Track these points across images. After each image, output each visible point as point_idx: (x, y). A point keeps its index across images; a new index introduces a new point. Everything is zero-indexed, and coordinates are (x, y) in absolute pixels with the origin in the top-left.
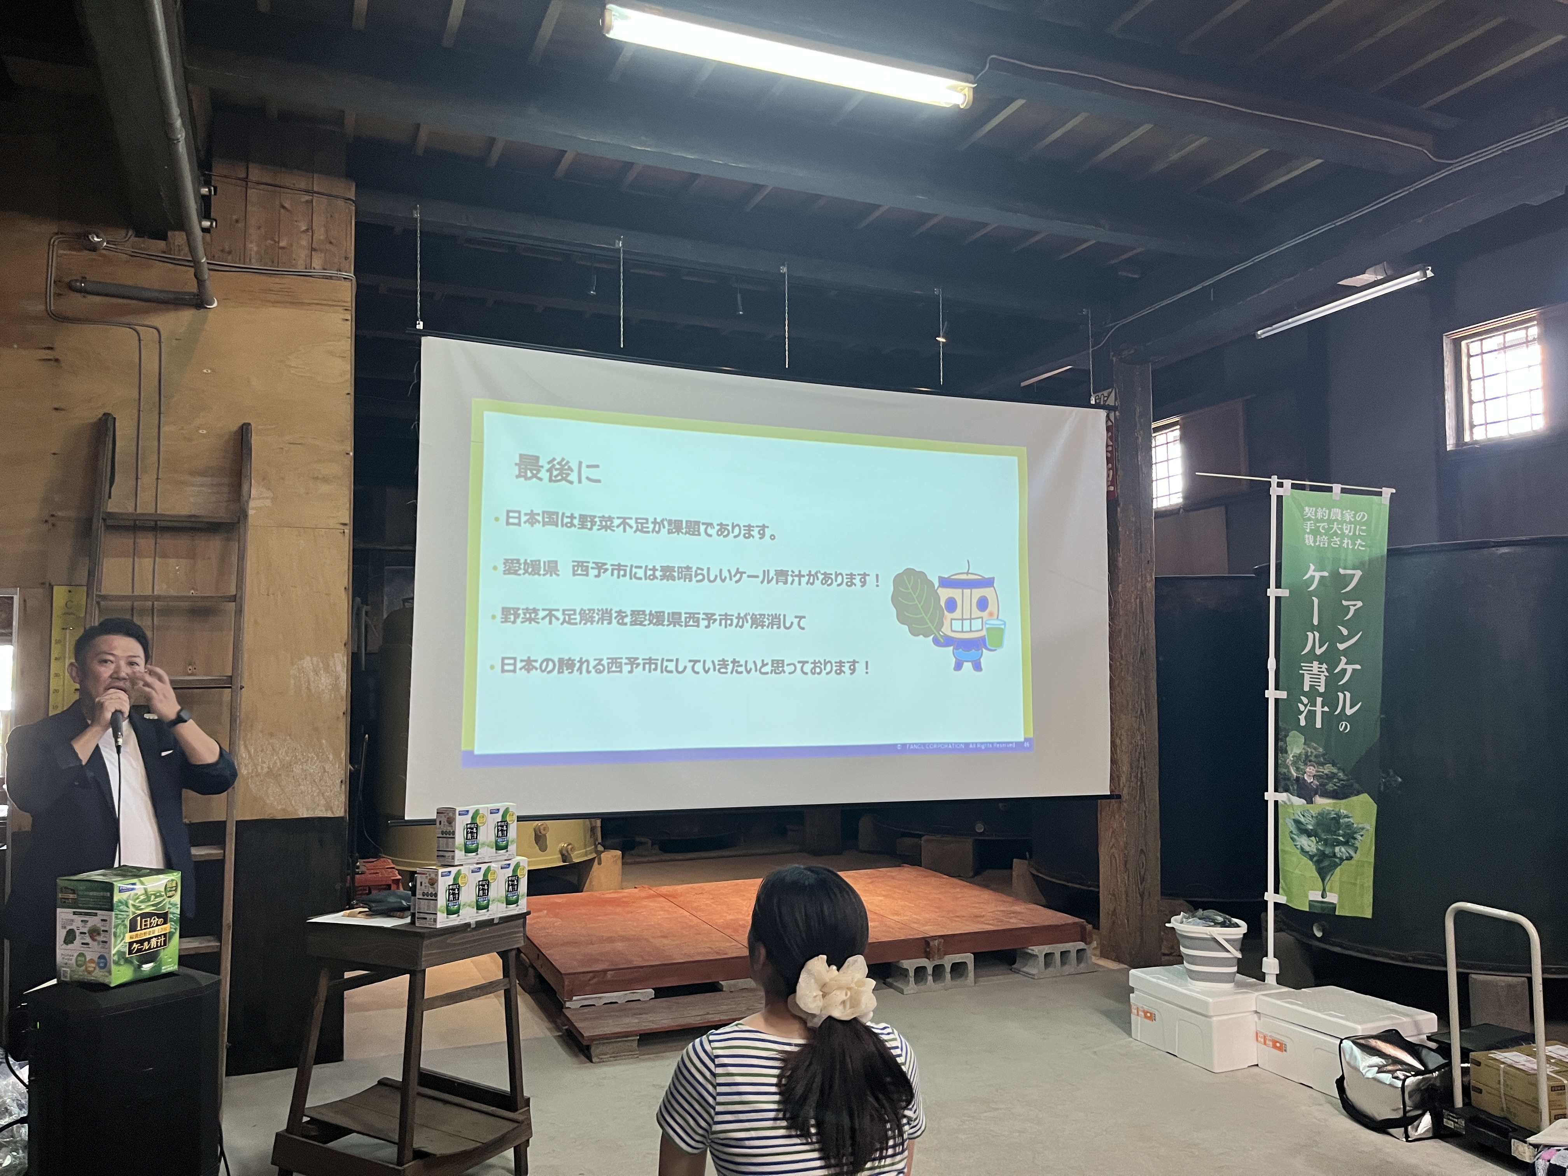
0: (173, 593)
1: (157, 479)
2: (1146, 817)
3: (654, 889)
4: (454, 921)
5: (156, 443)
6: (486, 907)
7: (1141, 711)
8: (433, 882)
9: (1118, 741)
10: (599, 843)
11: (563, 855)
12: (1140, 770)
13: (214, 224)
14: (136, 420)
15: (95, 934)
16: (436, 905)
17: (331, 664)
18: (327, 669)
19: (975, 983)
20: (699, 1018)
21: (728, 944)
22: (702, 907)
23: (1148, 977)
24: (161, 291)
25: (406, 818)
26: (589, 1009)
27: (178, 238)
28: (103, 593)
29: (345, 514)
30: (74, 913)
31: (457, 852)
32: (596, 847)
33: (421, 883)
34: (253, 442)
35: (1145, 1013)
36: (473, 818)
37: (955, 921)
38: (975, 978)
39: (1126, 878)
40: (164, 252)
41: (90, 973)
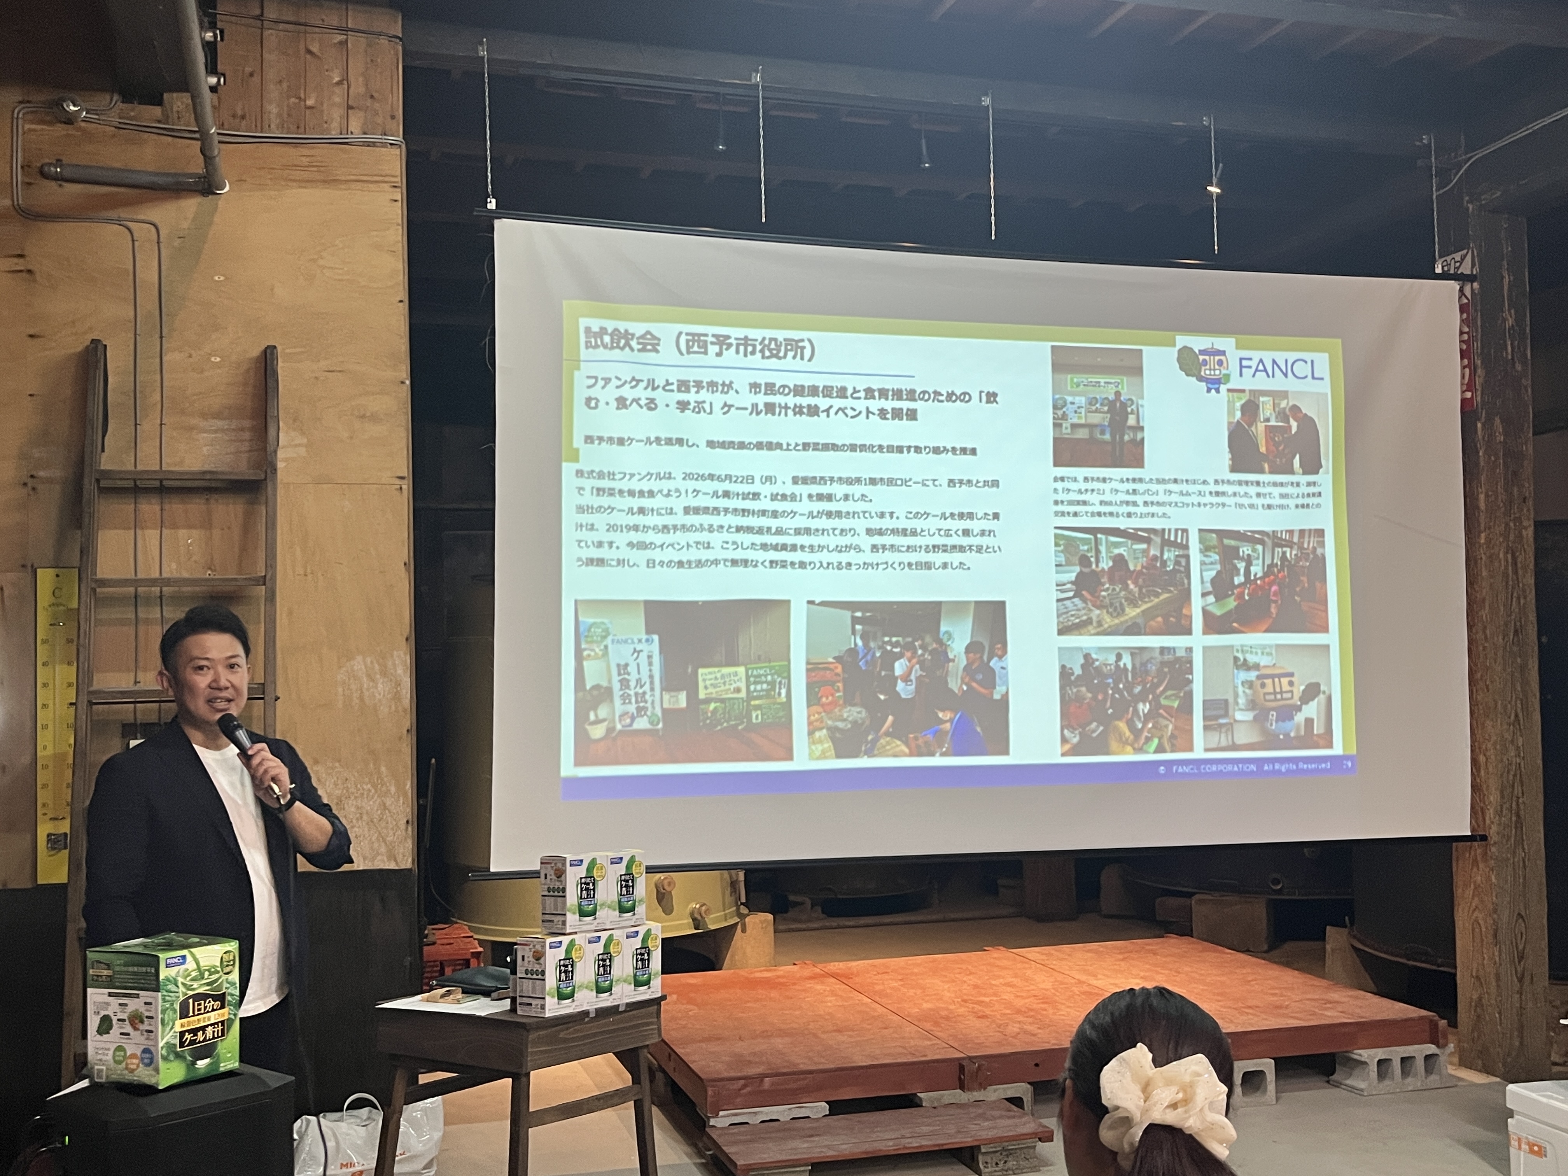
0: (186, 575)
1: (161, 424)
2: (1525, 867)
3: (820, 966)
4: (567, 1008)
5: (158, 377)
6: (609, 990)
7: (1517, 716)
8: (539, 956)
9: (1482, 758)
10: (742, 904)
11: (694, 919)
12: (1515, 799)
13: (222, 80)
14: (132, 347)
15: (137, 1021)
16: (544, 988)
17: (390, 663)
18: (384, 674)
19: (1277, 1099)
20: (891, 1143)
21: (929, 1043)
22: (888, 991)
23: (1534, 1095)
24: (157, 174)
25: (492, 870)
26: (742, 1128)
27: (178, 102)
28: (99, 576)
29: (402, 464)
30: (110, 995)
31: (569, 915)
32: (738, 909)
33: (523, 957)
34: (280, 371)
35: (1531, 1145)
36: (589, 869)
37: (1247, 1014)
38: (1277, 1093)
39: (1497, 954)
40: (159, 122)
41: (132, 1071)
